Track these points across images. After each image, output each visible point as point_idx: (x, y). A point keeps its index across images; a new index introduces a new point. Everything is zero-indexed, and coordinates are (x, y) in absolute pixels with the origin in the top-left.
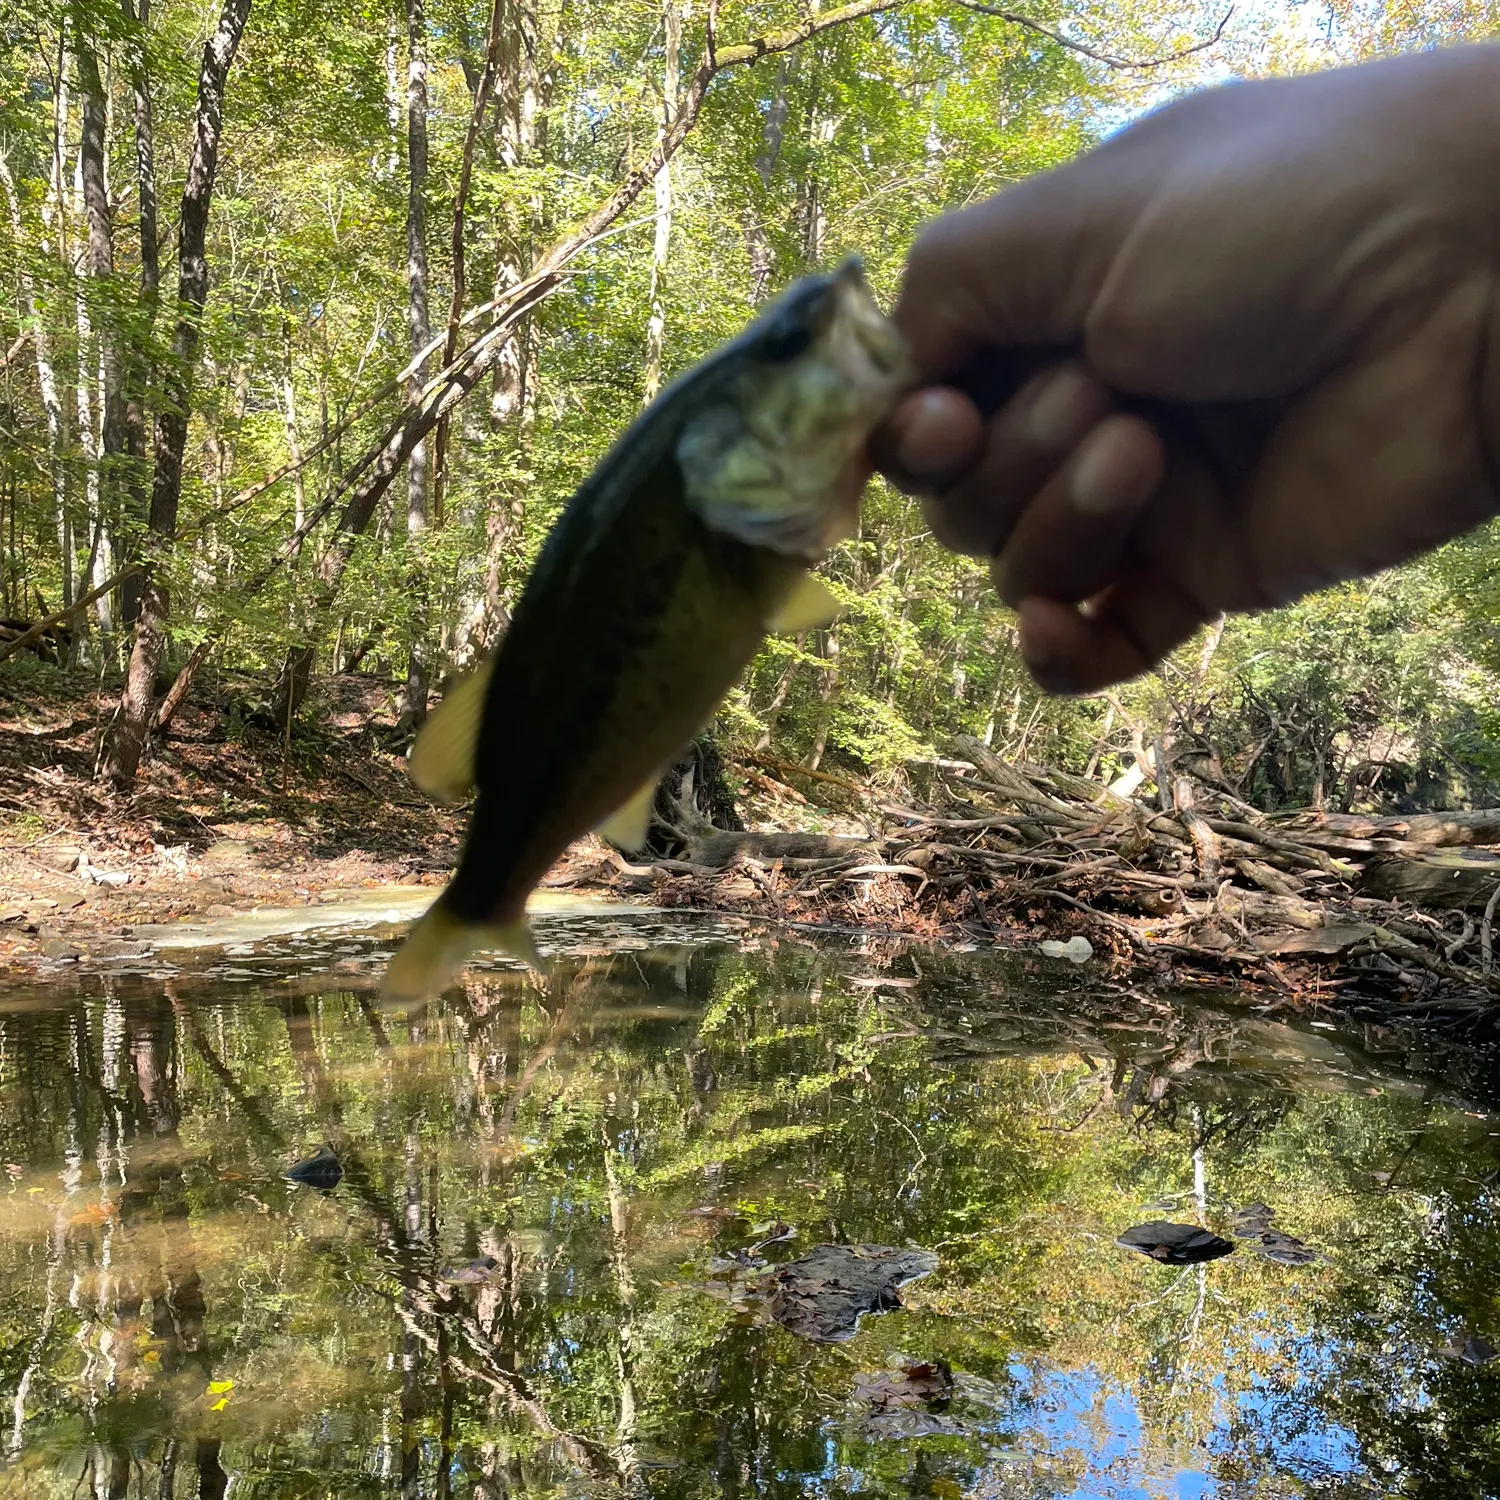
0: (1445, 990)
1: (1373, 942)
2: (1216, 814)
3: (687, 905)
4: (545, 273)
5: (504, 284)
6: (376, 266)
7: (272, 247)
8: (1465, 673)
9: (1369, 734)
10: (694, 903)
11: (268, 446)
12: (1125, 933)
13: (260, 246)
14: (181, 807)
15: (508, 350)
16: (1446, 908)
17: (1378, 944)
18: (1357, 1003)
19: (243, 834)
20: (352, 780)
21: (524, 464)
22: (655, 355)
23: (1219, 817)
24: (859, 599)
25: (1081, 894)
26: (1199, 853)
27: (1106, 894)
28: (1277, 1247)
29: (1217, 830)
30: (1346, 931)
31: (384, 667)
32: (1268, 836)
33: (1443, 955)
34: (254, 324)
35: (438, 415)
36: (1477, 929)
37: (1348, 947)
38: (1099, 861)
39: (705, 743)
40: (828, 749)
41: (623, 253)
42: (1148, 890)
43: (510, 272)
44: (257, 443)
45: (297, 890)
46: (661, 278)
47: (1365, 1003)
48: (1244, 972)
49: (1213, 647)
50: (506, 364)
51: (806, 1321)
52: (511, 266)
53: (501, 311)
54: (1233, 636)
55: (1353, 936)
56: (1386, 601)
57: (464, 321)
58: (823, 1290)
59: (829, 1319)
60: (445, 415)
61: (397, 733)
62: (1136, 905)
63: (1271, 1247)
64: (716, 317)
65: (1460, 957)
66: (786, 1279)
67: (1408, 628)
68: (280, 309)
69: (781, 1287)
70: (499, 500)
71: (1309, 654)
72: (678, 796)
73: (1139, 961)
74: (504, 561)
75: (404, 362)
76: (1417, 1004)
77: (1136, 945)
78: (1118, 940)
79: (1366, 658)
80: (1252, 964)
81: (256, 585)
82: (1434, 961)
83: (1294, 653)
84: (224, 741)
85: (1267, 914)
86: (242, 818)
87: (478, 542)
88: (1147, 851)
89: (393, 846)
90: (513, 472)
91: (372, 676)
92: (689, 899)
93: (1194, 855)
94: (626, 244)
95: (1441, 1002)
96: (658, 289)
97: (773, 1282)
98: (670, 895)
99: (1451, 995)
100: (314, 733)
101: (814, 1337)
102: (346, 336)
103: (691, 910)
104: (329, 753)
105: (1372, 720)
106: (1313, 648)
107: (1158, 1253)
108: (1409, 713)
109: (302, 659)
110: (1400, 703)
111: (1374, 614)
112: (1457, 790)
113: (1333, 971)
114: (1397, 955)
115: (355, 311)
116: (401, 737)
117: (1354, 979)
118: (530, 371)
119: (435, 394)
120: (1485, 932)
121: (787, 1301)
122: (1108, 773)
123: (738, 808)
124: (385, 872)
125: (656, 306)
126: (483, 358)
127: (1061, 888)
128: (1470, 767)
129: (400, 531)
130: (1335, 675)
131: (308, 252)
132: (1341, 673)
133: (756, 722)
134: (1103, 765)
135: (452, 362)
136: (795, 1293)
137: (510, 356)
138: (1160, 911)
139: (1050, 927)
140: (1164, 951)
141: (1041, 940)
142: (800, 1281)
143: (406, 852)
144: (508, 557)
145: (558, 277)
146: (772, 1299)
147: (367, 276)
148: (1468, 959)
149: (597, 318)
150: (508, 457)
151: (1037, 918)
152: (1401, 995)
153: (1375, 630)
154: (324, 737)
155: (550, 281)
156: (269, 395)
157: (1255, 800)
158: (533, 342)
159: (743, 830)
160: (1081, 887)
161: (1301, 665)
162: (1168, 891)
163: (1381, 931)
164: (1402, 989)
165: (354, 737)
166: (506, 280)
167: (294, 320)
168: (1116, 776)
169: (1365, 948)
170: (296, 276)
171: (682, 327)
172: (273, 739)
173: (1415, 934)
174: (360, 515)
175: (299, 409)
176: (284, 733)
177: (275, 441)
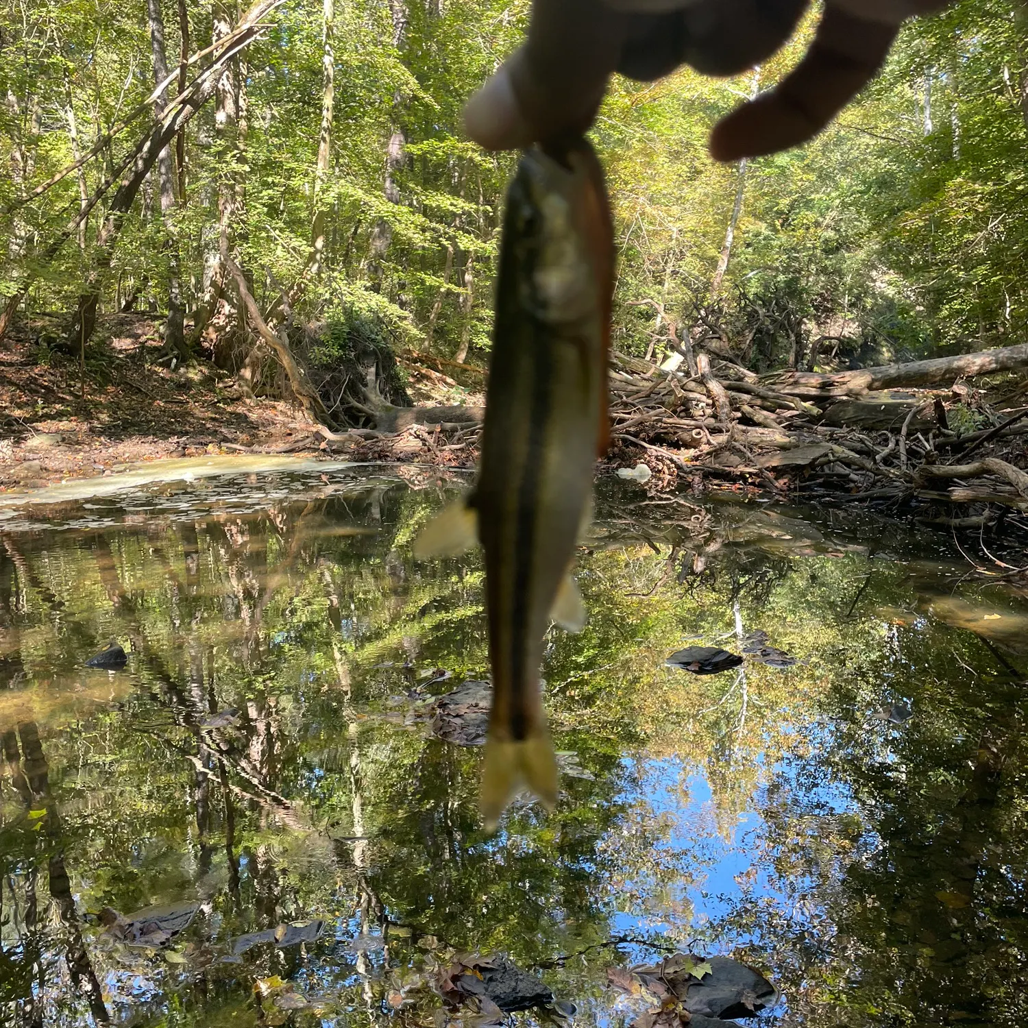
0: (879, 484)
1: (830, 455)
2: (726, 377)
3: (375, 459)
4: (245, 27)
5: (218, 35)
6: (128, 25)
7: (52, 15)
8: (887, 278)
9: (829, 321)
10: (380, 458)
11: (60, 155)
12: (671, 460)
13: (44, 14)
14: (7, 411)
15: (224, 81)
16: (877, 430)
17: (834, 456)
18: (823, 496)
19: (53, 429)
20: (132, 386)
21: (242, 160)
22: (329, 82)
23: (729, 379)
24: (483, 245)
25: (641, 435)
26: (717, 403)
27: (658, 434)
28: (771, 657)
29: (728, 388)
30: (814, 449)
31: (153, 306)
32: (761, 390)
33: (875, 461)
34: (44, 70)
35: (176, 128)
36: (897, 444)
37: (815, 460)
38: (652, 412)
39: (382, 348)
40: (470, 348)
41: (301, 12)
42: (684, 430)
43: (223, 27)
44: (51, 153)
45: (96, 466)
46: (330, 28)
47: (828, 496)
48: (750, 480)
49: (724, 268)
50: (224, 90)
51: (455, 733)
52: (223, 22)
53: (217, 54)
54: (736, 260)
55: (817, 452)
56: (834, 232)
57: (191, 60)
58: (467, 711)
59: (472, 730)
60: (182, 127)
61: (164, 352)
62: (678, 441)
63: (767, 658)
64: (370, 54)
65: (887, 461)
66: (443, 705)
67: (848, 249)
68: (61, 58)
69: (438, 711)
70: (227, 186)
71: (786, 270)
72: (366, 385)
73: (682, 478)
74: (232, 228)
75: (150, 91)
76: (862, 494)
77: (679, 467)
78: (667, 465)
79: (824, 270)
80: (755, 474)
81: (52, 252)
82: (869, 464)
83: (777, 269)
84: (37, 364)
85: (762, 441)
86: (52, 418)
87: (213, 214)
88: (683, 404)
89: (164, 431)
90: (235, 166)
91: (143, 313)
92: (376, 455)
93: (713, 405)
94: (303, 6)
95: (876, 491)
96: (328, 36)
97: (433, 709)
98: (363, 453)
99: (883, 486)
100: (102, 355)
101: (462, 743)
102: (111, 76)
103: (379, 462)
104: (114, 368)
105: (829, 311)
106: (789, 266)
107: (692, 668)
108: (852, 305)
109: (88, 302)
110: (846, 300)
111: (826, 241)
112: (886, 353)
113: (807, 476)
114: (848, 463)
115: (115, 57)
116: (166, 355)
117: (821, 480)
118: (241, 95)
119: (173, 113)
120: (902, 444)
121: (443, 720)
122: (660, 356)
123: (409, 392)
124: (159, 450)
125: (327, 48)
126: (207, 86)
127: (628, 433)
128: (893, 339)
129: (155, 210)
130: (803, 282)
131: (78, 17)
132: (808, 281)
133: (418, 333)
134: (657, 351)
135: (184, 90)
136: (448, 714)
137: (226, 84)
138: (694, 444)
139: (623, 460)
140: (697, 470)
141: (617, 469)
142: (451, 707)
143: (174, 435)
144: (235, 226)
145: (256, 29)
146: (433, 720)
147: (121, 32)
148: (893, 463)
149: (289, 57)
150: (230, 155)
151: (614, 454)
152: (852, 489)
153: (828, 251)
154: (110, 357)
155: (250, 32)
156: (57, 120)
157: (752, 367)
158: (242, 74)
159: (414, 406)
160: (641, 431)
161: (781, 277)
162: (698, 430)
163: (836, 447)
164: (852, 485)
165: (132, 357)
166: (220, 32)
167: (71, 65)
168: (666, 358)
169: (826, 459)
170: (71, 35)
171: (346, 62)
172: (72, 361)
173: (859, 448)
174: (126, 199)
175: (80, 127)
176: (80, 356)
177: (63, 151)
